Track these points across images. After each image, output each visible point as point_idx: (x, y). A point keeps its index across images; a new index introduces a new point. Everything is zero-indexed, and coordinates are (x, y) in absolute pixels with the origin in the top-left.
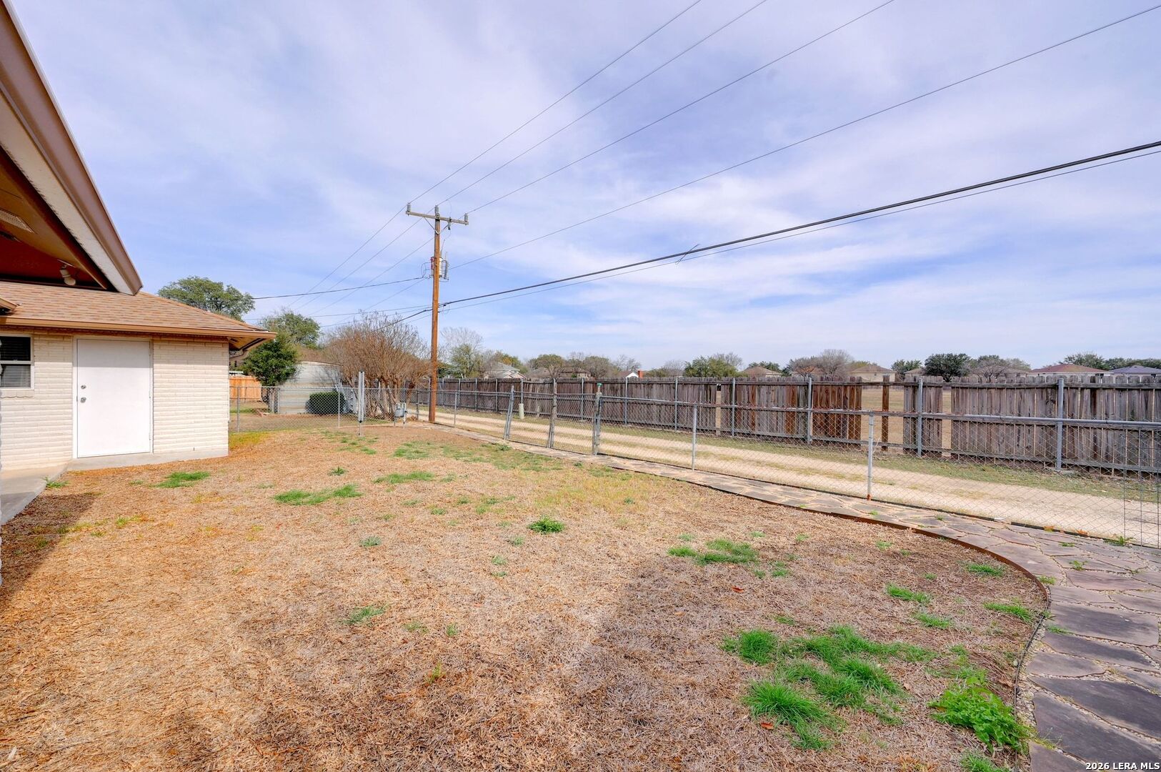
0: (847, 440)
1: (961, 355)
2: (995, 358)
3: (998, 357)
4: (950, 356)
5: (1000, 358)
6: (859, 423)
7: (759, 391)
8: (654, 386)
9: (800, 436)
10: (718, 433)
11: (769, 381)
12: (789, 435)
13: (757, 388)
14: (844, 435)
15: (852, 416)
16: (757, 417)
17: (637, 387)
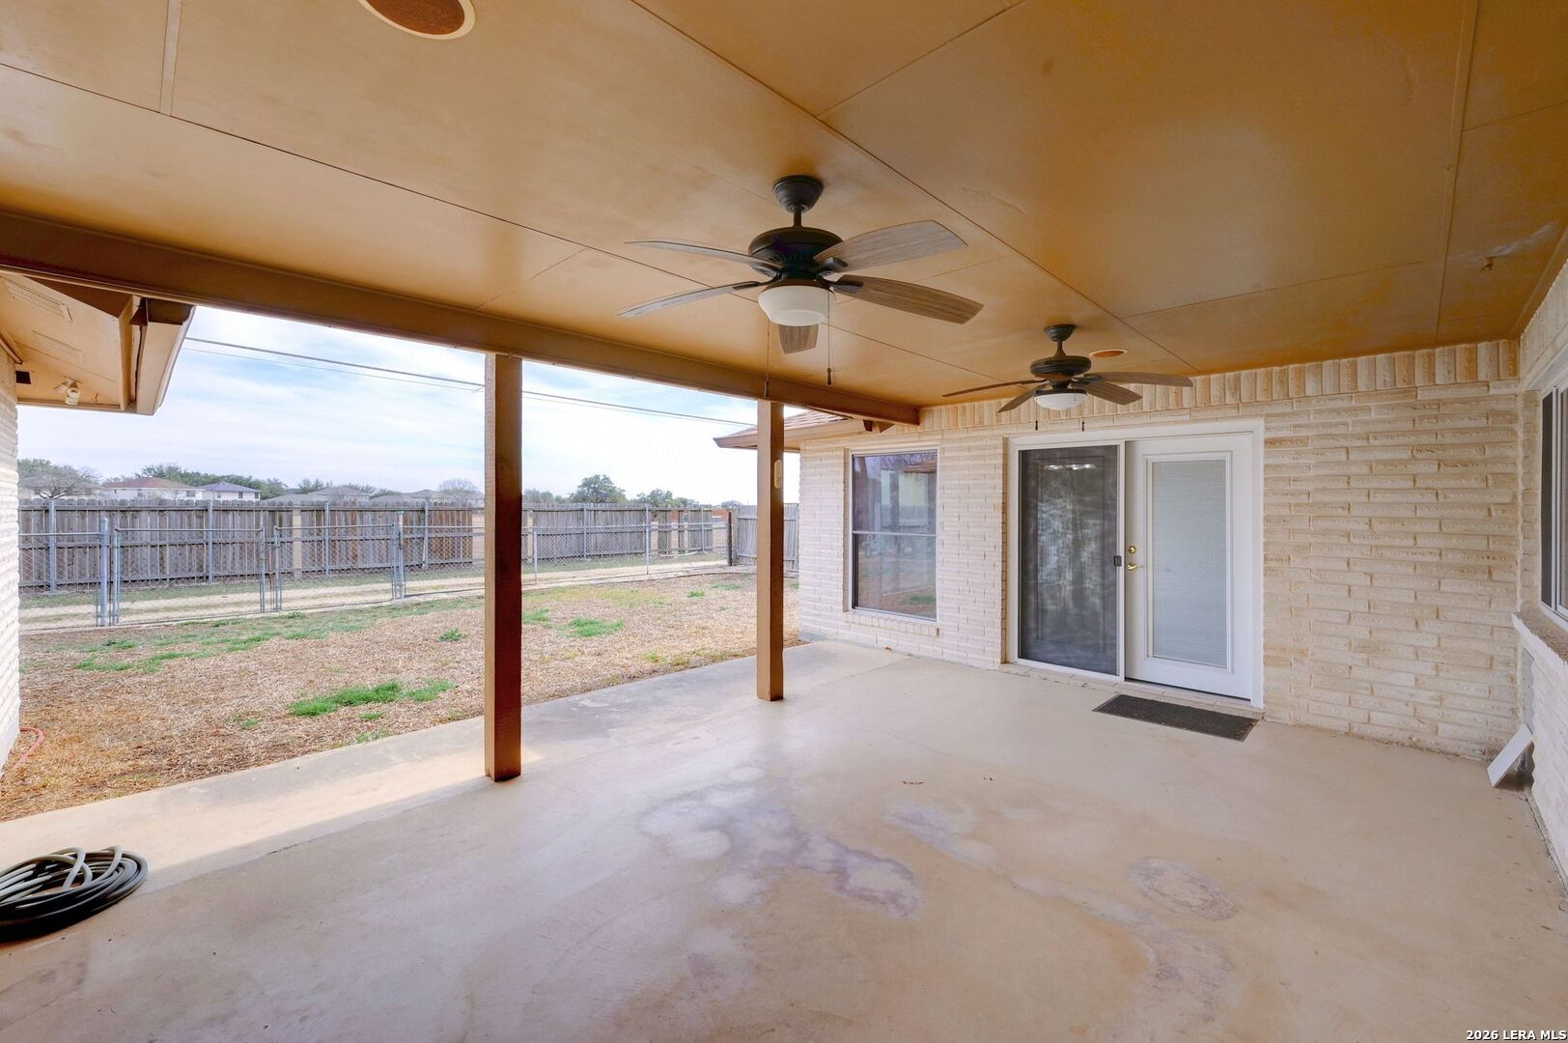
0: (461, 560)
6: (471, 545)
7: (362, 518)
9: (415, 562)
10: (298, 575)
11: (374, 505)
13: (358, 514)
14: (459, 556)
15: (459, 538)
16: (359, 548)
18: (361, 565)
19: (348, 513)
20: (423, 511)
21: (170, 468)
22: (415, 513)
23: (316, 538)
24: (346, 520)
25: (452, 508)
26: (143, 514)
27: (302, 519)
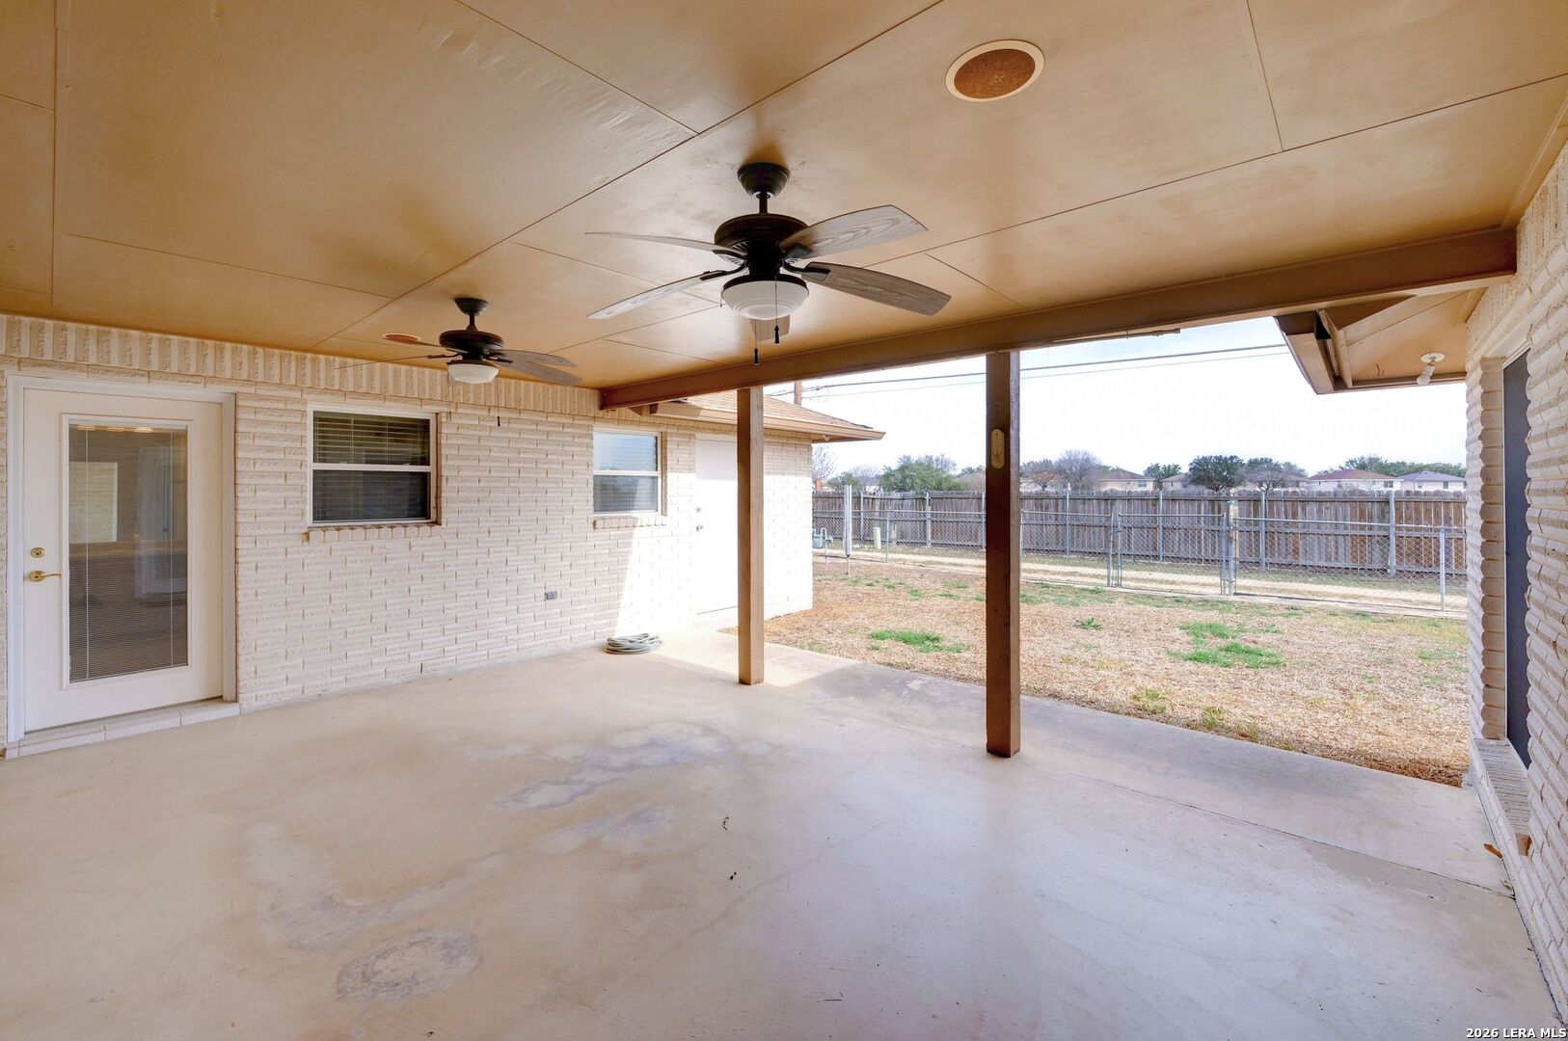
1: (1232, 458)
2: (1268, 461)
3: (1270, 460)
4: (1219, 458)
5: (1274, 462)
7: (1304, 509)
8: (1118, 503)
9: (1376, 565)
12: (1358, 566)
16: (1301, 542)
17: (1084, 504)
18: (1302, 561)
19: (1288, 503)
20: (1387, 502)
21: (1370, 459)
22: (1376, 505)
23: (1252, 528)
24: (1285, 511)
25: (1435, 499)
26: (1117, 501)
27: (1240, 509)
